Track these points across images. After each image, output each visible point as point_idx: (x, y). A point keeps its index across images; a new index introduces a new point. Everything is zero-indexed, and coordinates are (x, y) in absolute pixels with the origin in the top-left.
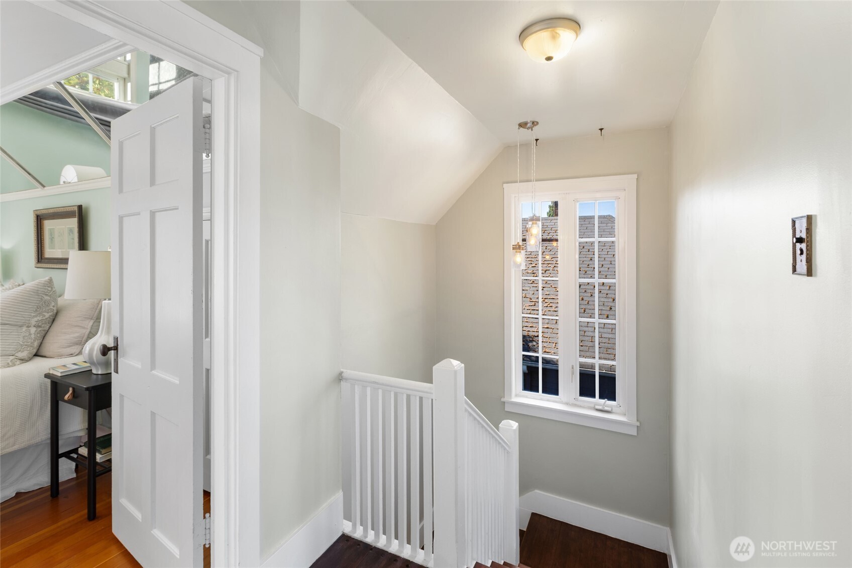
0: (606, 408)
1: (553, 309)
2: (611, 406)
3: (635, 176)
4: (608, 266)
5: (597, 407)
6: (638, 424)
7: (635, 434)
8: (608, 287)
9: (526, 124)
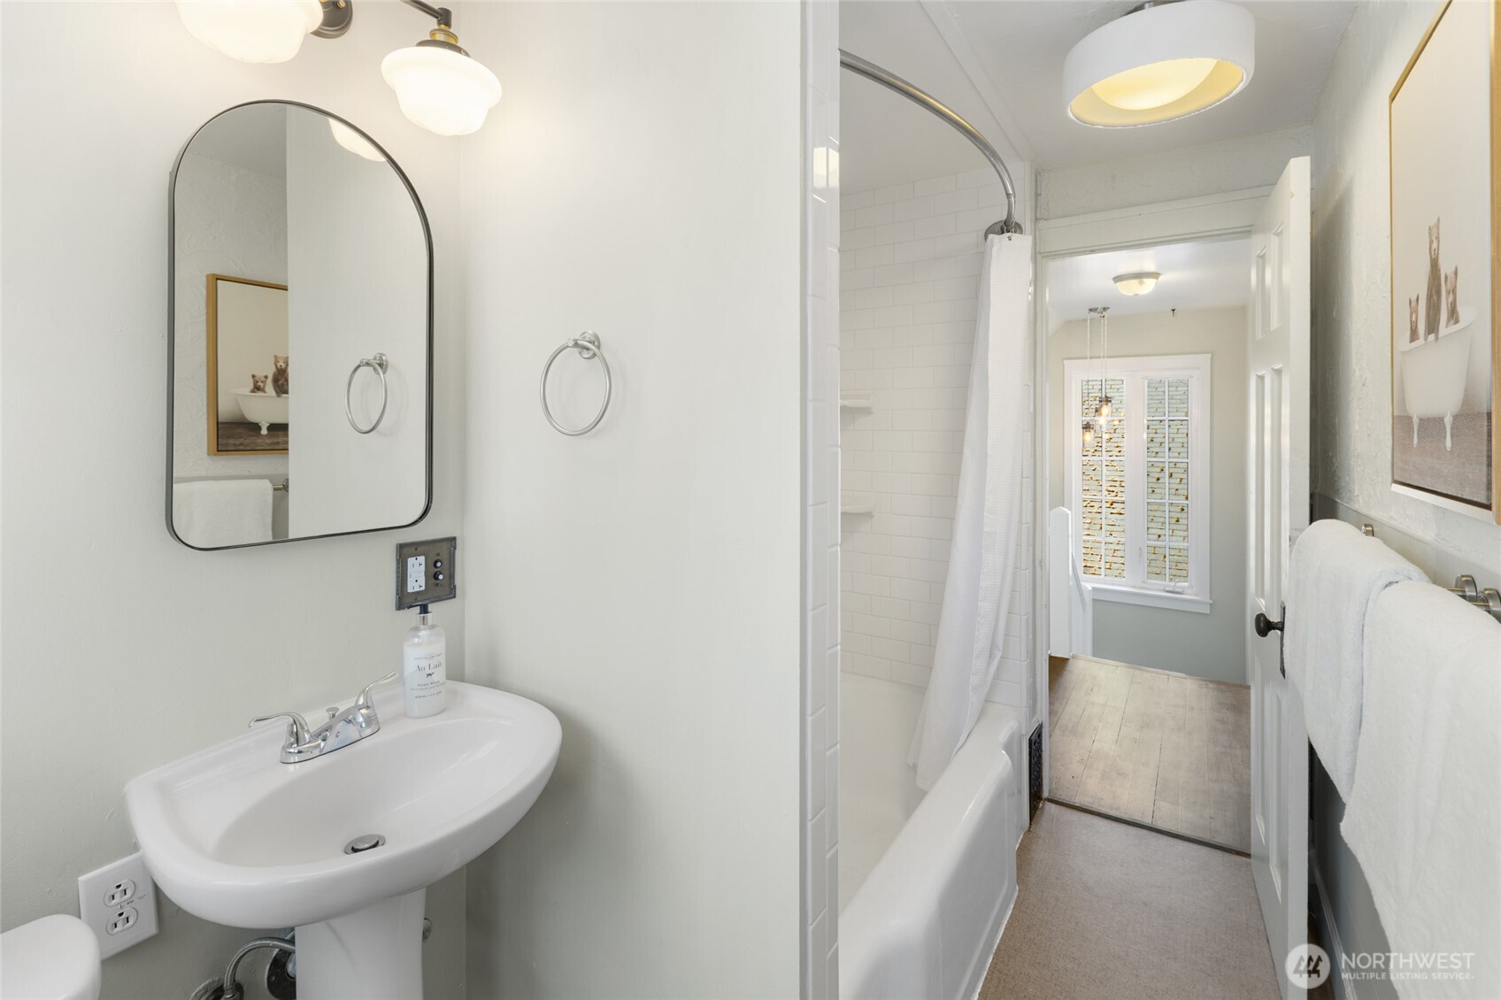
0: (1177, 590)
1: (1095, 510)
2: (1184, 588)
3: (1210, 356)
4: (1179, 450)
5: (1167, 589)
6: (1211, 602)
7: (1208, 612)
8: (1179, 480)
9: (1096, 309)
